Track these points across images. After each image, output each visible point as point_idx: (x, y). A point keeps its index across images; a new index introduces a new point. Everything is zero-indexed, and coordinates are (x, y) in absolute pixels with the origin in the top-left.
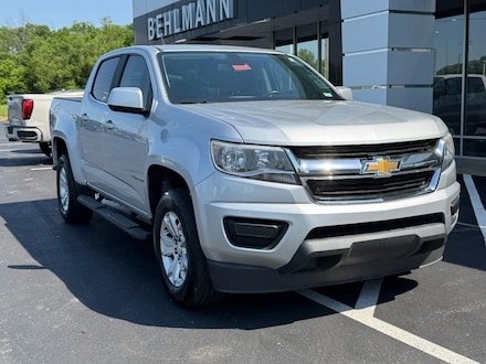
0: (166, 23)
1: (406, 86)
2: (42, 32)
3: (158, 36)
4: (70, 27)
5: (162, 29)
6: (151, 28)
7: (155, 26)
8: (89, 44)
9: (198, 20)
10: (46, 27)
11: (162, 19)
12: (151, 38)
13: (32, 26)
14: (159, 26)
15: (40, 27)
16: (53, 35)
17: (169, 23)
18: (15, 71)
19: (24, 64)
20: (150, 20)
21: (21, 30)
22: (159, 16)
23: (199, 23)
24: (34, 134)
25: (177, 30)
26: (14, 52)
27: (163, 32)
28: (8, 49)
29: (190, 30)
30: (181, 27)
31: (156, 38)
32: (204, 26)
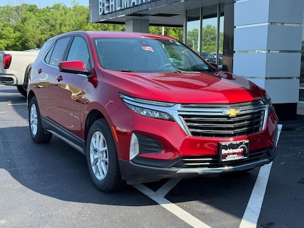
0: (111, 3)
1: (281, 51)
2: (32, 9)
3: (105, 12)
6: (101, 7)
7: (103, 5)
8: (63, 18)
10: (35, 6)
11: (108, 0)
12: (101, 13)
13: (26, 5)
14: (106, 5)
15: (31, 6)
16: (40, 11)
17: (113, 3)
18: (13, 35)
19: (19, 31)
20: (100, 1)
21: (18, 8)
23: (134, 3)
24: (12, 79)
25: (118, 9)
26: (13, 22)
27: (109, 10)
28: (9, 20)
29: (127, 8)
30: (121, 6)
31: (104, 14)
32: (137, 6)
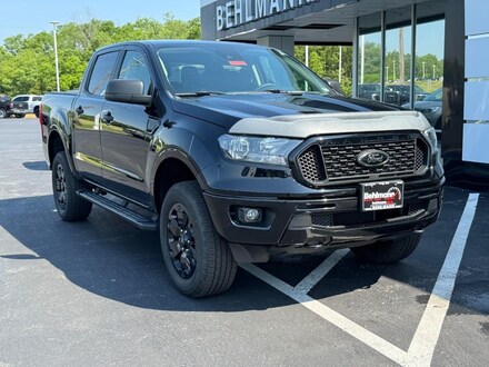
0: (237, 11)
2: (107, 28)
3: (228, 26)
4: (133, 23)
5: (233, 17)
6: (219, 18)
7: (224, 15)
9: (273, 5)
10: (111, 24)
11: (233, 7)
12: (220, 28)
13: (97, 22)
14: (229, 14)
15: (105, 24)
16: (118, 31)
17: (240, 11)
18: (80, 68)
20: (219, 8)
21: (86, 26)
22: (229, 4)
23: (275, 9)
25: (249, 19)
26: (80, 48)
27: (233, 21)
28: (74, 46)
29: (263, 18)
30: (253, 14)
31: (225, 29)
32: (279, 13)
